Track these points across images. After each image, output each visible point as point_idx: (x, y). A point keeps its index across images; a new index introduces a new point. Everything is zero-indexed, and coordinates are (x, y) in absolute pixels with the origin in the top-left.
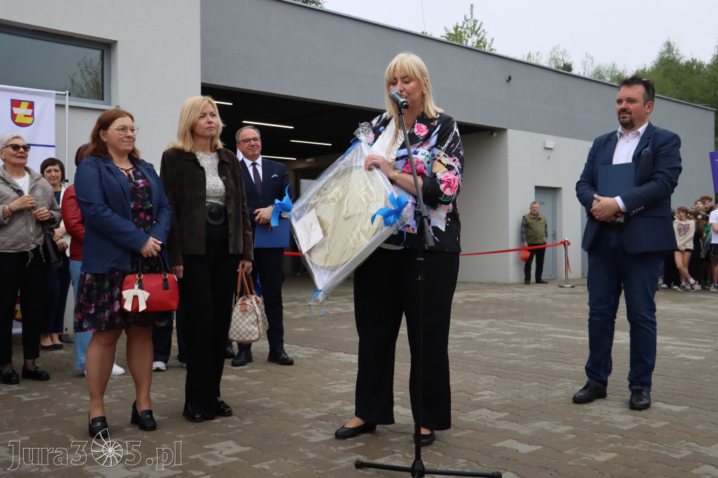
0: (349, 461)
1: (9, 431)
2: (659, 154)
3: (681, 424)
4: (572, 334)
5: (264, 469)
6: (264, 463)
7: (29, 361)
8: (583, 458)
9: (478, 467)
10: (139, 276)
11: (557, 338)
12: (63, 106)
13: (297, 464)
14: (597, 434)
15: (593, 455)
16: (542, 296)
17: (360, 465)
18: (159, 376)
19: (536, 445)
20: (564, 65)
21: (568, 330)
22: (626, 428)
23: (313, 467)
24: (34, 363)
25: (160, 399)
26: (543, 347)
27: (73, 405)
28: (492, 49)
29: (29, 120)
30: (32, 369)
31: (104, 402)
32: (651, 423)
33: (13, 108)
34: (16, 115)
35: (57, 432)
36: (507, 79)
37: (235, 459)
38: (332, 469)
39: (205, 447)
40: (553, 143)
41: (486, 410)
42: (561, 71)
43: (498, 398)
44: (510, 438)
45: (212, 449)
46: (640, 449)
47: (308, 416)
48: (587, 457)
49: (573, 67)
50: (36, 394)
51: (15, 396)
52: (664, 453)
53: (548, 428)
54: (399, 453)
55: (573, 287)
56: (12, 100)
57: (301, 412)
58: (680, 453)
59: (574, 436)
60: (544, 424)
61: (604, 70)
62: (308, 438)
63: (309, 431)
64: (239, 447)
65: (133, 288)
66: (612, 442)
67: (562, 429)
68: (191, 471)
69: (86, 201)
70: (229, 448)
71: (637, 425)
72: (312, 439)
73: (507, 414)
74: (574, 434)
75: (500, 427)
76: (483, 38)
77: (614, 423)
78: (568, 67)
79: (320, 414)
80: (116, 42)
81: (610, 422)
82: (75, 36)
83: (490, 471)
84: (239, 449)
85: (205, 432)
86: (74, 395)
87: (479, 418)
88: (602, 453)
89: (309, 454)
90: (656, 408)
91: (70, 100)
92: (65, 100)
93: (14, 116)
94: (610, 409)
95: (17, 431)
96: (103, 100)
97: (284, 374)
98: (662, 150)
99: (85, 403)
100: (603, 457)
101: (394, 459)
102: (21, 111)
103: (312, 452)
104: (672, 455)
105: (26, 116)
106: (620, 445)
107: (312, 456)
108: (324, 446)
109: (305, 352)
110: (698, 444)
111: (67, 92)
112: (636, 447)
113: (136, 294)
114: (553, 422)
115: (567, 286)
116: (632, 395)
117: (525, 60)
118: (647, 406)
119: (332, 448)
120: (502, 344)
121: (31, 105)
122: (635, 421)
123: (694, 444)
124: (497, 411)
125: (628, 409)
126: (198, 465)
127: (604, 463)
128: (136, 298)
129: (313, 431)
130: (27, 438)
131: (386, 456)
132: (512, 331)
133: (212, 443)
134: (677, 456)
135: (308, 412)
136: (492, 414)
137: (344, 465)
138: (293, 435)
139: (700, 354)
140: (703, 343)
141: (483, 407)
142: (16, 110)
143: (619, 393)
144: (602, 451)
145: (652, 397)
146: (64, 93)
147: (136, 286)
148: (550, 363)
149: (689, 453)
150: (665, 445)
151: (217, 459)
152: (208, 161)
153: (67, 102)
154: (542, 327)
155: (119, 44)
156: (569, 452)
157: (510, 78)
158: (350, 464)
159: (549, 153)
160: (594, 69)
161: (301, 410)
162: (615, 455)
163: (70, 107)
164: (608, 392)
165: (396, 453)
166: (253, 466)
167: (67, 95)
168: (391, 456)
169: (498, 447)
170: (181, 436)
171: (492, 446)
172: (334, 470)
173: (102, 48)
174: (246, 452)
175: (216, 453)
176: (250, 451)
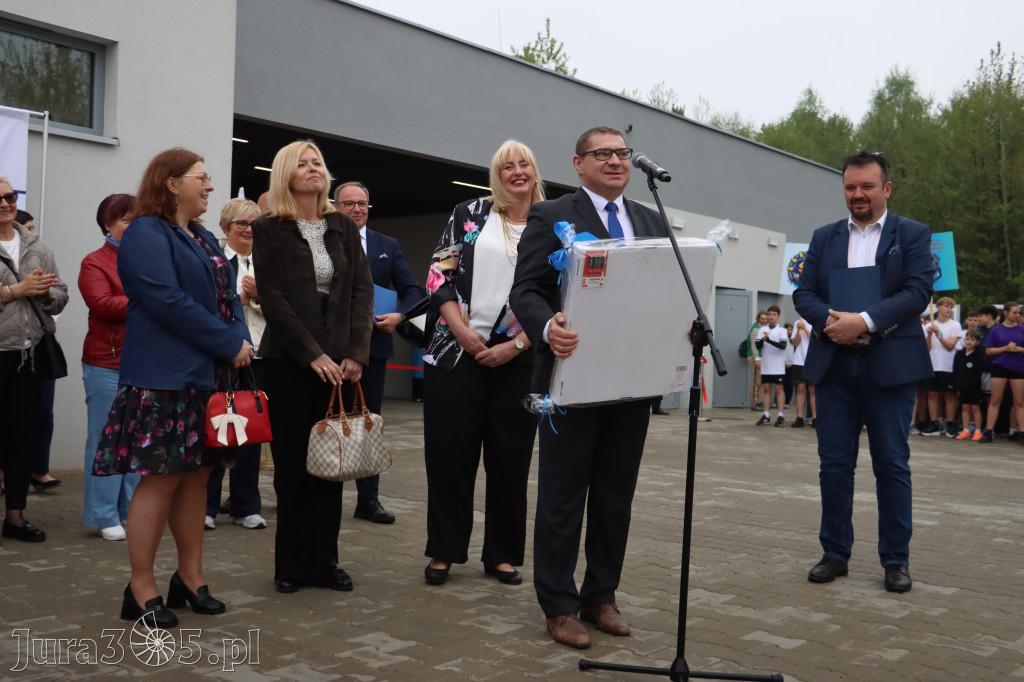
0: (564, 660)
1: (41, 616)
2: (909, 253)
3: (963, 611)
5: (452, 671)
6: (447, 664)
7: (15, 513)
9: (741, 668)
10: (230, 394)
11: (734, 493)
12: (40, 134)
13: (495, 664)
14: (865, 624)
15: (878, 652)
17: (585, 666)
18: (210, 537)
19: (797, 638)
21: (741, 482)
22: (898, 616)
23: (520, 668)
24: (21, 515)
25: (236, 571)
26: (723, 504)
27: (112, 579)
30: (19, 524)
31: (156, 575)
32: (924, 609)
36: (627, 129)
37: (404, 658)
38: (548, 672)
39: (349, 640)
40: (683, 221)
43: (707, 574)
44: (757, 629)
45: (361, 644)
46: (931, 643)
47: (465, 598)
48: (873, 654)
50: (44, 562)
51: (12, 564)
52: (965, 649)
55: (709, 421)
58: (984, 650)
59: (838, 627)
60: (788, 610)
62: (486, 628)
63: (482, 618)
65: (225, 412)
66: (892, 636)
68: (353, 675)
69: (155, 282)
70: (385, 642)
71: (908, 612)
72: (492, 630)
73: (733, 596)
74: (837, 624)
75: (734, 614)
76: (563, 65)
77: (881, 610)
79: (481, 595)
80: (114, 44)
81: (872, 608)
82: (54, 29)
83: (767, 673)
84: (399, 644)
85: (334, 619)
86: (102, 564)
87: (700, 601)
88: (889, 650)
89: (502, 651)
90: (920, 590)
91: (49, 125)
92: (43, 125)
94: (864, 591)
95: (53, 617)
96: (91, 126)
97: (387, 536)
98: (912, 249)
100: (892, 655)
103: (509, 647)
104: (976, 653)
106: (903, 638)
108: (515, 639)
109: (398, 505)
110: (997, 637)
111: (47, 113)
112: (925, 642)
113: (231, 421)
114: (799, 607)
116: (887, 572)
117: (654, 105)
118: (907, 588)
119: (529, 642)
120: (664, 499)
122: (905, 608)
123: (994, 638)
124: (718, 592)
125: (884, 591)
126: (357, 666)
127: (900, 662)
128: (231, 426)
129: (487, 618)
130: (77, 627)
131: (610, 653)
132: (666, 481)
133: (356, 635)
134: (984, 654)
135: (464, 593)
137: (561, 667)
138: (462, 623)
139: (930, 518)
140: (924, 502)
144: (886, 647)
145: (912, 576)
146: (42, 114)
147: (230, 410)
148: (746, 527)
149: (994, 649)
150: (959, 638)
151: (378, 657)
152: (313, 232)
153: (47, 127)
154: (704, 477)
155: (120, 46)
156: (844, 647)
157: (631, 128)
158: (568, 664)
161: (450, 589)
162: (903, 653)
163: (51, 136)
164: (850, 567)
165: (620, 649)
166: (436, 667)
167: (47, 118)
168: (618, 653)
169: (750, 641)
170: (303, 625)
171: (742, 638)
172: (551, 673)
173: (93, 51)
174: (410, 647)
175: (372, 649)
176: (417, 646)
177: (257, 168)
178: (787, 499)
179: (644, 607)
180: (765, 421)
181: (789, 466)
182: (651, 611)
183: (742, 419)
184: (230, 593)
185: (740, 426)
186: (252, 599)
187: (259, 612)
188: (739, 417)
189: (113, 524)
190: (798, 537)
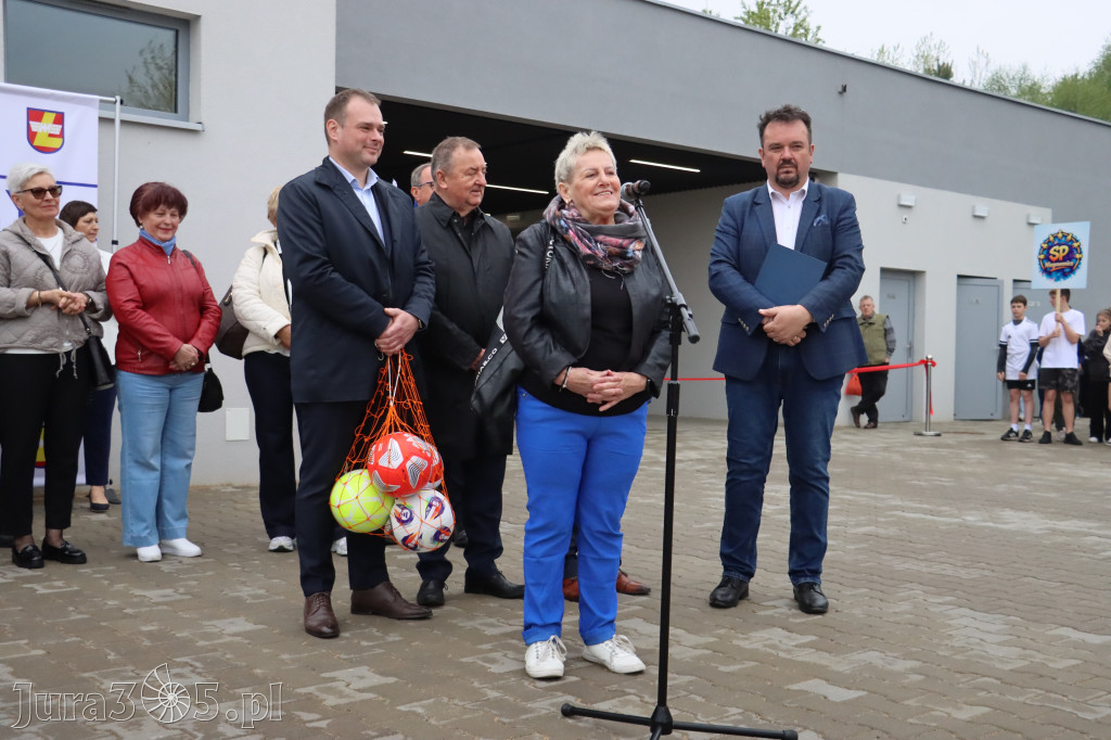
0: (553, 705)
1: (12, 640)
3: (1101, 665)
4: (931, 513)
5: (418, 715)
6: (416, 704)
7: (54, 532)
8: (933, 713)
9: (761, 721)
11: (906, 519)
12: (112, 121)
13: (468, 706)
14: (958, 675)
15: (949, 710)
16: (885, 449)
17: (569, 712)
19: (858, 689)
20: (939, 66)
21: (927, 506)
22: (1008, 667)
23: (494, 712)
24: (61, 536)
25: (255, 597)
26: (881, 531)
27: (117, 603)
28: (819, 40)
29: (55, 143)
30: (58, 544)
32: (1050, 661)
33: (31, 123)
34: (35, 133)
35: (90, 644)
36: (840, 89)
37: (371, 696)
38: (524, 717)
39: (323, 675)
40: (913, 198)
41: (780, 630)
42: (933, 78)
44: (815, 677)
45: (333, 679)
46: (1028, 702)
47: (490, 631)
48: (940, 711)
49: (953, 70)
50: (60, 583)
51: (25, 586)
52: (1069, 710)
53: (879, 663)
54: (635, 694)
55: (939, 435)
56: (28, 109)
57: (480, 624)
58: (1095, 712)
59: (920, 677)
60: (873, 657)
61: (1008, 76)
62: (488, 665)
63: (491, 655)
64: (377, 676)
66: (983, 691)
67: (902, 665)
68: (297, 713)
70: (362, 678)
71: (1026, 663)
72: (494, 669)
73: (814, 637)
74: (920, 674)
75: (800, 658)
76: (804, 20)
77: (989, 659)
78: (945, 72)
79: (510, 629)
80: (197, 18)
81: (982, 657)
83: (779, 729)
84: (377, 680)
85: (324, 652)
86: (119, 587)
87: (767, 643)
88: (966, 706)
89: (489, 692)
90: (1061, 637)
91: (122, 111)
92: (114, 110)
93: (31, 136)
94: (984, 636)
95: (26, 641)
99: (135, 600)
100: (966, 713)
101: (626, 703)
102: (44, 127)
103: (497, 688)
104: (1082, 715)
105: (51, 135)
106: (996, 695)
107: (493, 694)
108: (513, 679)
111: (118, 98)
112: (1021, 699)
114: (889, 654)
115: (928, 433)
117: (874, 58)
119: (527, 683)
121: (60, 119)
122: (1023, 658)
124: (797, 633)
126: (310, 703)
127: (968, 722)
129: (497, 655)
130: (41, 652)
131: (613, 698)
133: (334, 670)
134: (1090, 717)
135: (492, 626)
136: (789, 637)
137: (543, 711)
138: (465, 660)
141: (774, 626)
142: (35, 126)
143: (999, 611)
144: (965, 703)
146: (113, 99)
148: (891, 558)
150: (1071, 697)
151: (341, 694)
153: (118, 114)
154: (882, 499)
155: (203, 20)
156: (911, 702)
157: (844, 89)
158: (552, 709)
159: (905, 214)
160: (989, 75)
161: (481, 621)
162: (984, 710)
163: (124, 122)
165: (629, 694)
166: (398, 708)
167: (118, 103)
168: (621, 699)
169: (794, 691)
170: (285, 656)
171: (786, 687)
172: (527, 719)
173: (175, 27)
174: (388, 684)
175: (341, 685)
176: (396, 682)
177: (406, 152)
178: (967, 527)
179: (695, 647)
180: (1012, 435)
181: (1001, 488)
182: (699, 652)
183: (982, 434)
184: (231, 620)
185: (973, 442)
186: (250, 627)
187: (246, 641)
188: (981, 431)
189: (148, 544)
190: (950, 571)
